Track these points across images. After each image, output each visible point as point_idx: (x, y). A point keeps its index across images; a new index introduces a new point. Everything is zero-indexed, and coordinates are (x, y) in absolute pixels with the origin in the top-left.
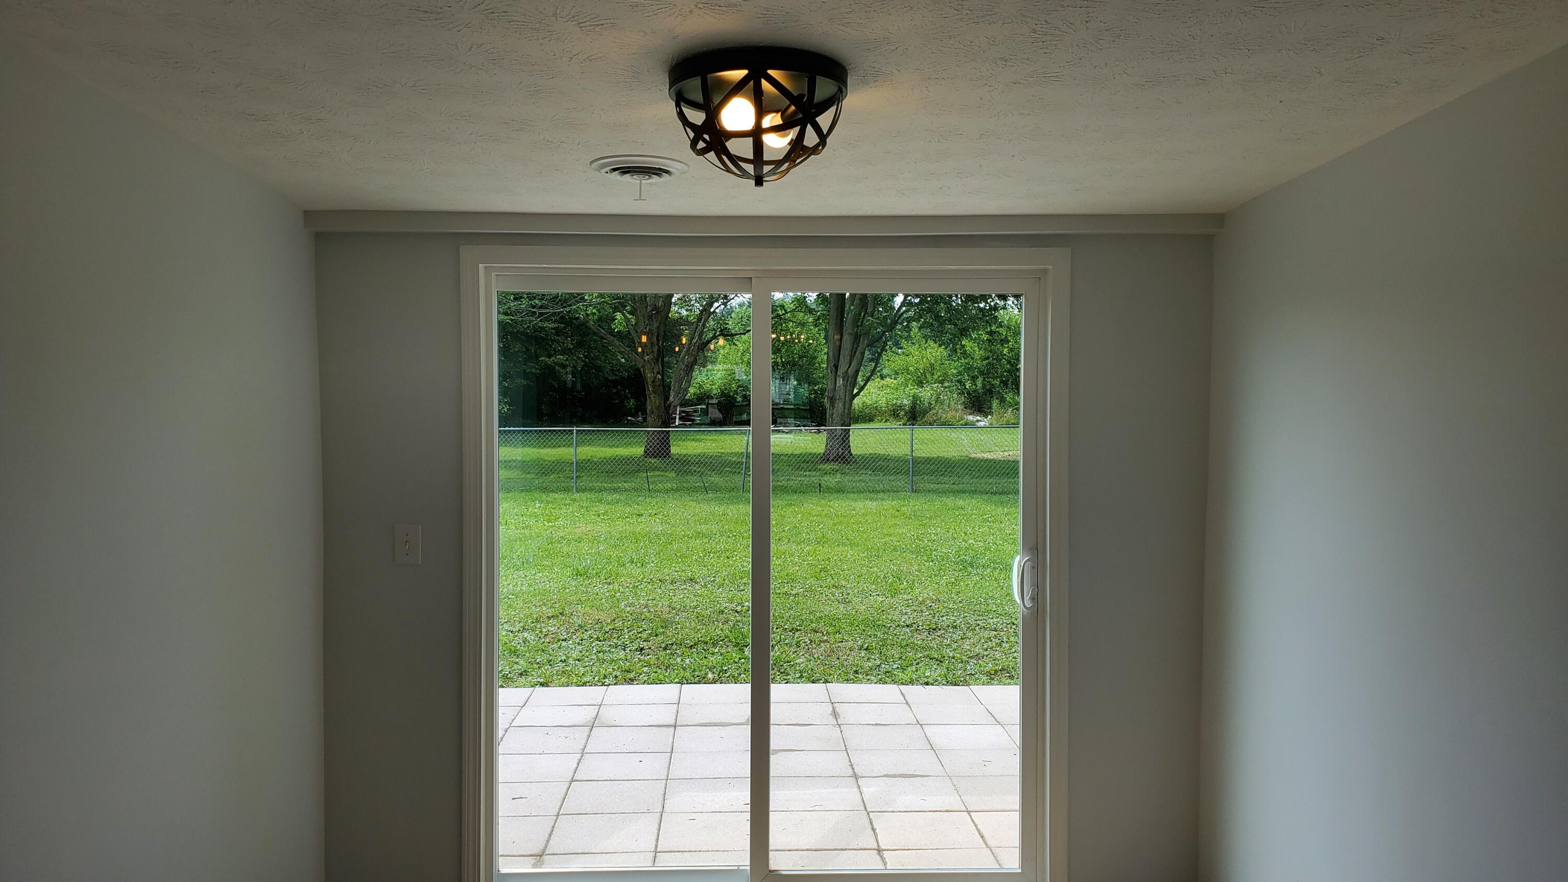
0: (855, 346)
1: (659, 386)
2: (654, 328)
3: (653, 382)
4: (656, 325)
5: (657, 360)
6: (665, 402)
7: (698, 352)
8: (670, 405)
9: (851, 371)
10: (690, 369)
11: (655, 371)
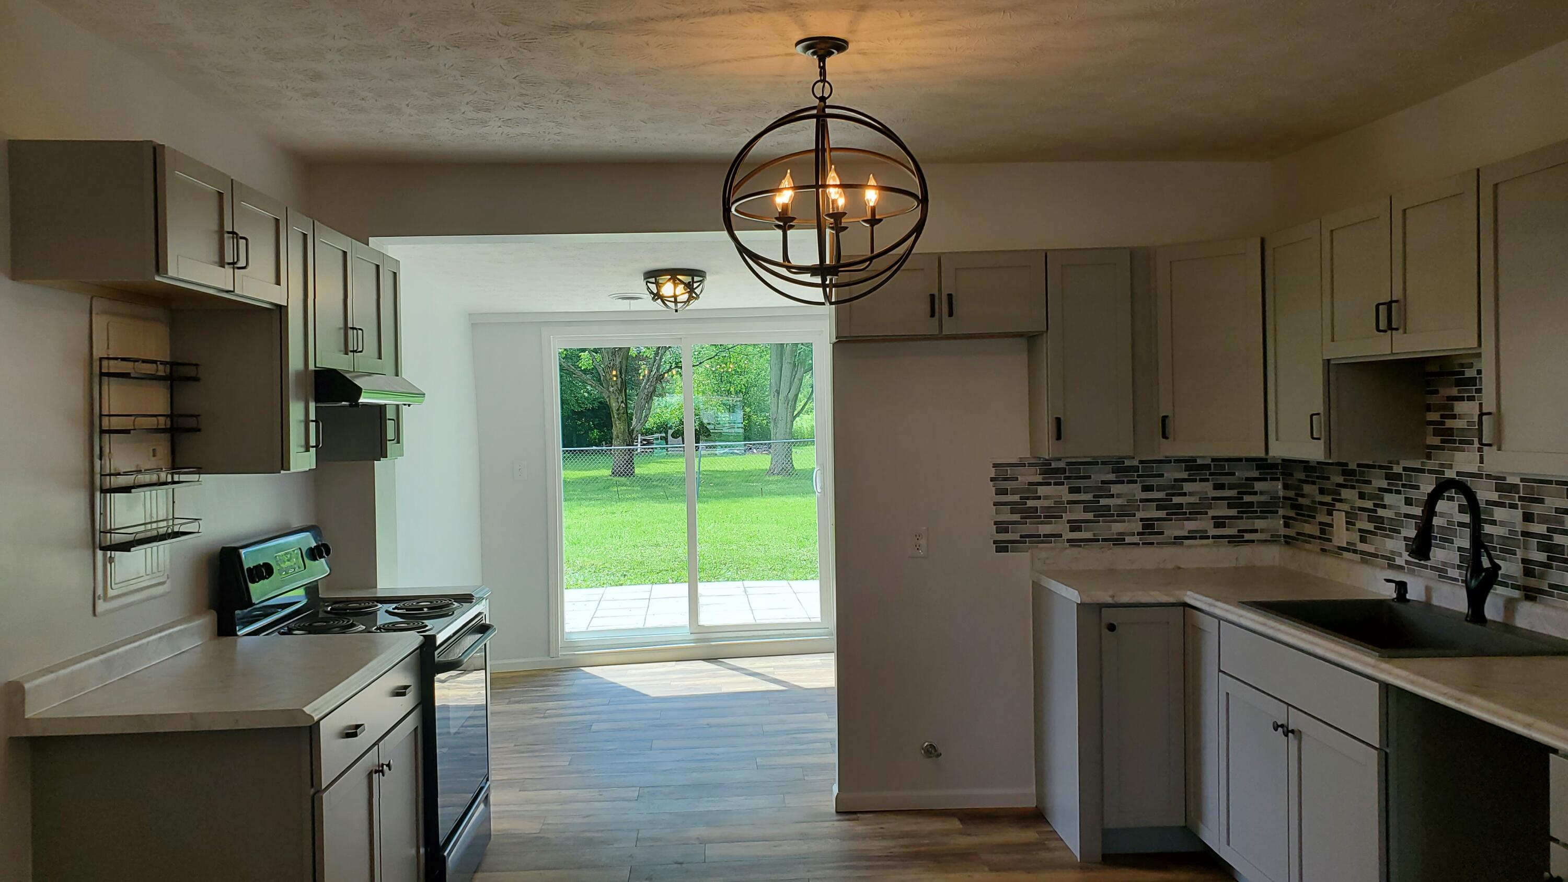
0: (794, 374)
1: (623, 413)
2: (617, 363)
3: (618, 410)
4: (618, 360)
5: (621, 391)
6: (629, 427)
7: (656, 383)
8: (633, 430)
9: (791, 396)
10: (649, 398)
11: (620, 400)
